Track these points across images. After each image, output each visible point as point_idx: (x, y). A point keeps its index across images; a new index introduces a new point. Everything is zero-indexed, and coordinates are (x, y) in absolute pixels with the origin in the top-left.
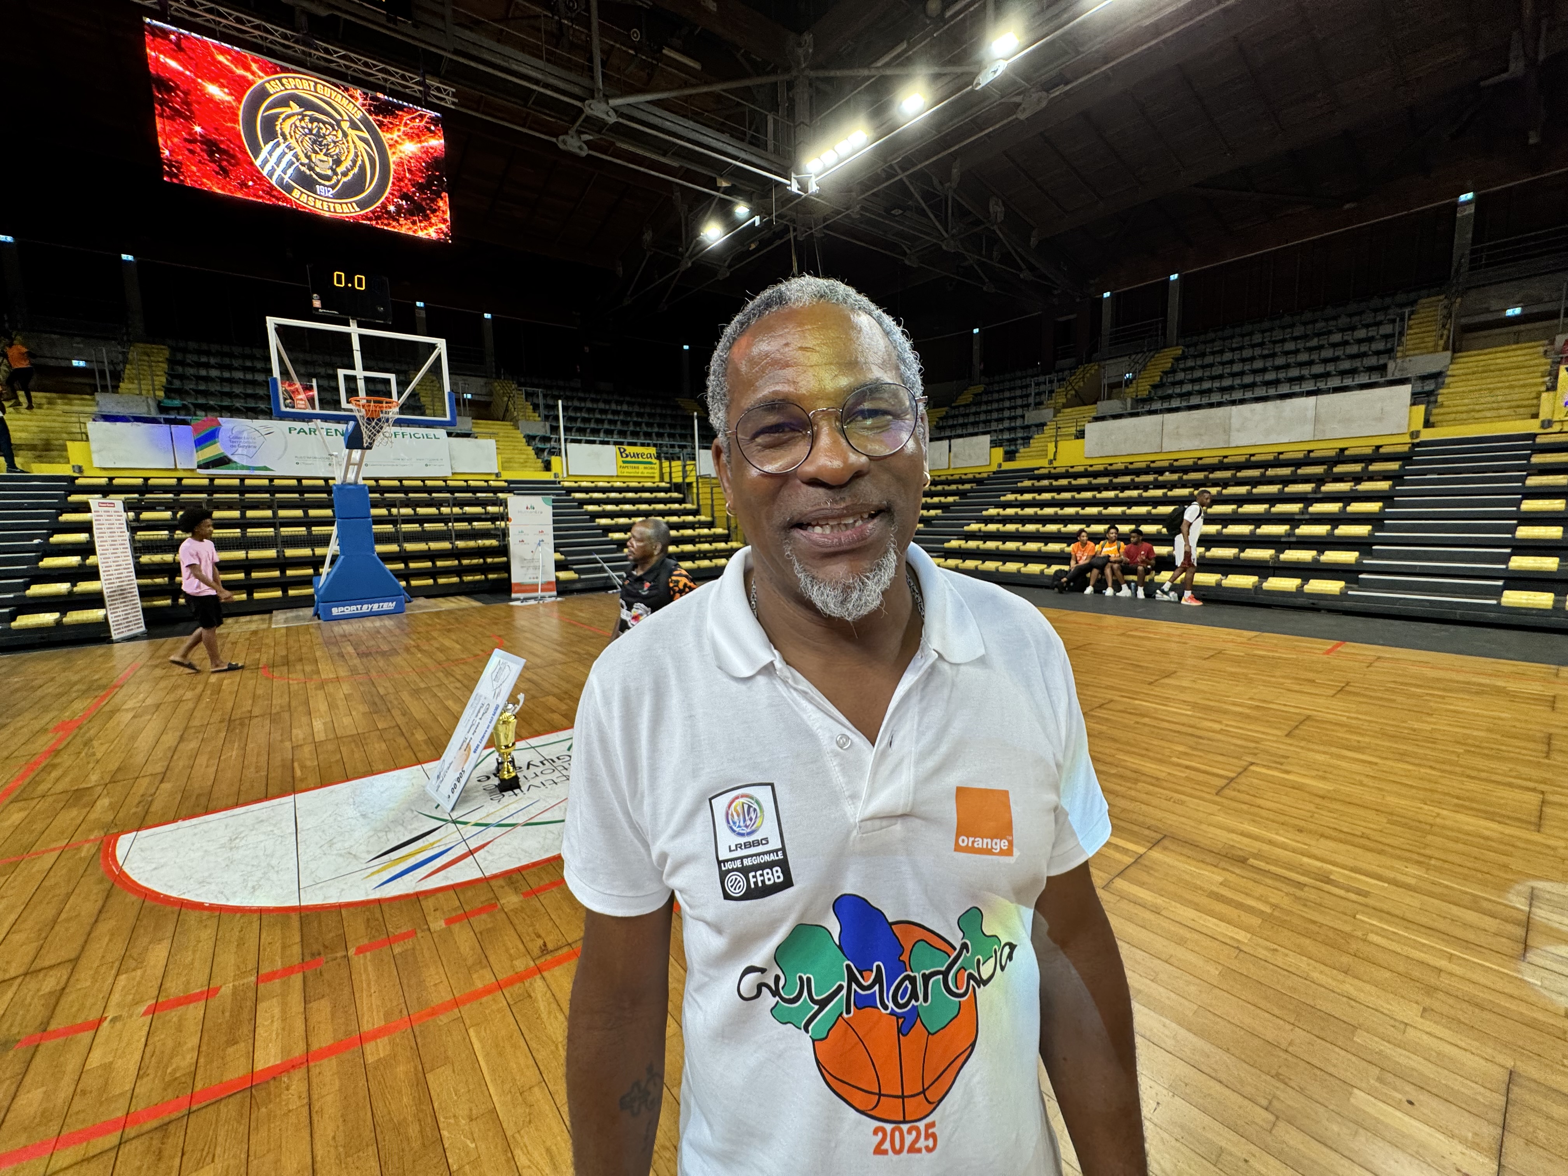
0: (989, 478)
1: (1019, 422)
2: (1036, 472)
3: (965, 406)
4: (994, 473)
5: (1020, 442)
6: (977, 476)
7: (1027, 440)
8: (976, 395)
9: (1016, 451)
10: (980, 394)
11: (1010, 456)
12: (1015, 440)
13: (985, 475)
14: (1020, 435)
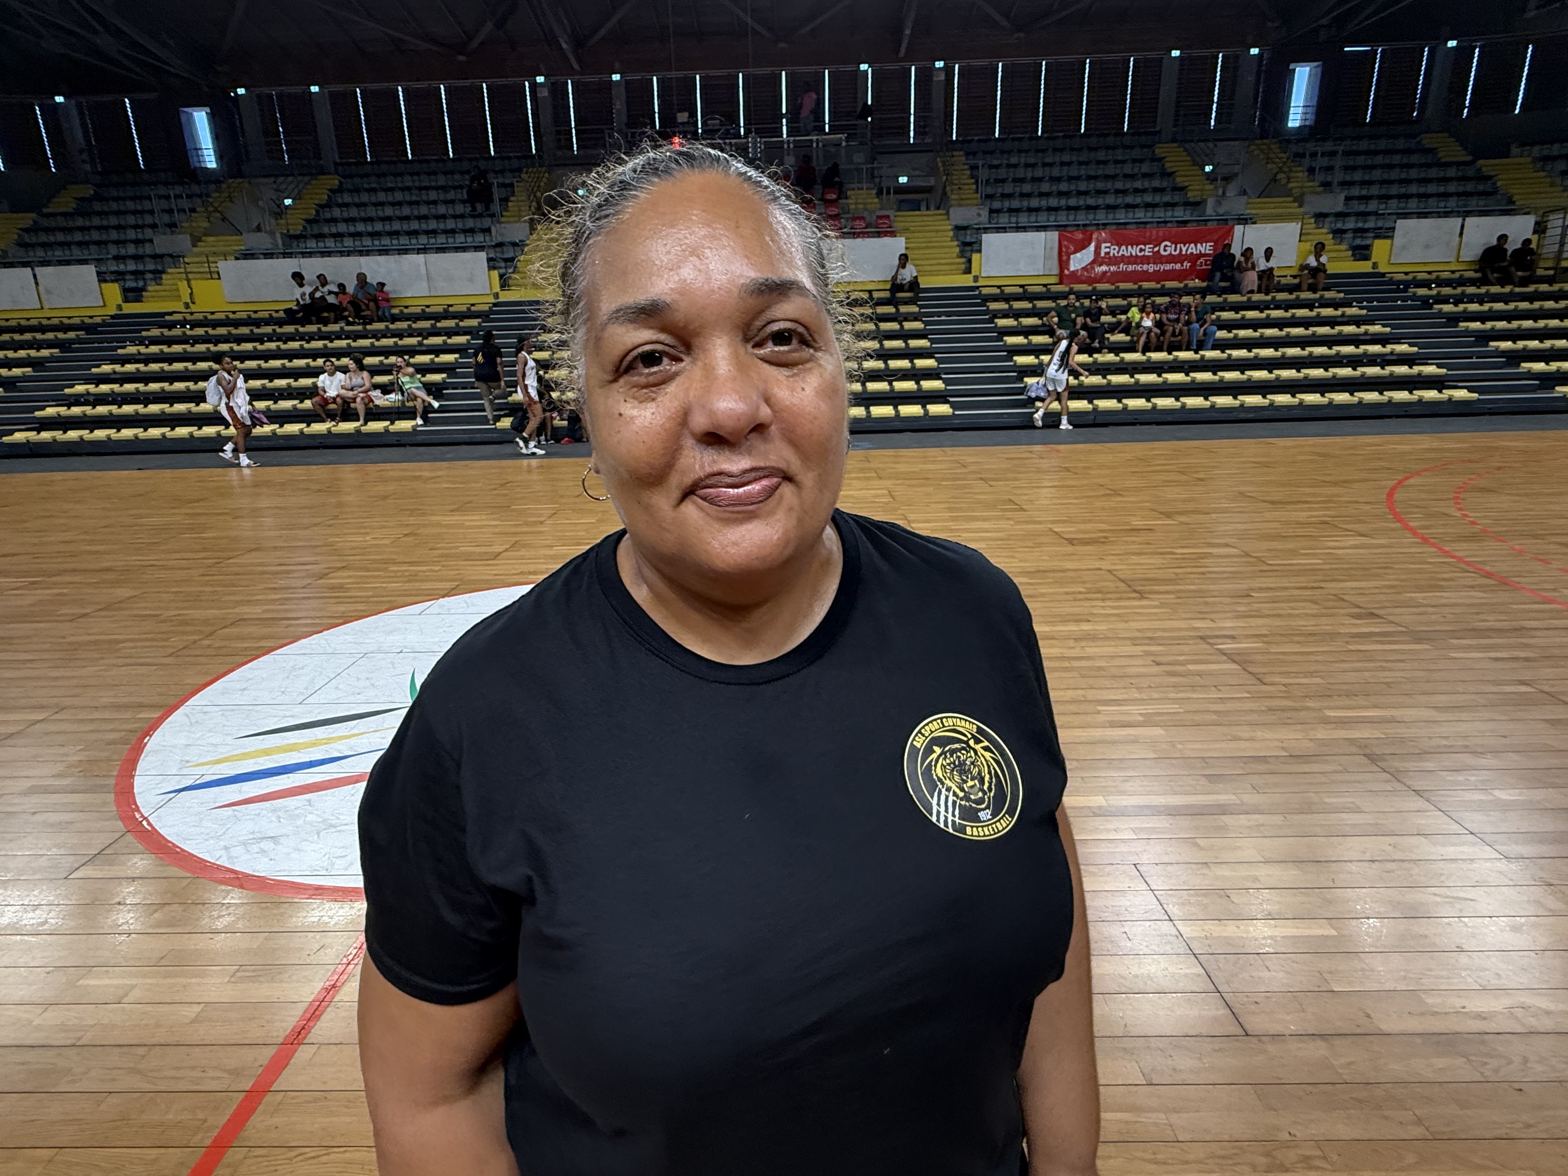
0: (104, 324)
1: (148, 249)
2: (167, 318)
3: (64, 214)
4: (113, 317)
5: (149, 276)
6: (88, 321)
7: (158, 274)
8: (82, 199)
9: (143, 289)
10: (89, 200)
11: (133, 294)
12: (142, 273)
13: (98, 320)
14: (151, 267)
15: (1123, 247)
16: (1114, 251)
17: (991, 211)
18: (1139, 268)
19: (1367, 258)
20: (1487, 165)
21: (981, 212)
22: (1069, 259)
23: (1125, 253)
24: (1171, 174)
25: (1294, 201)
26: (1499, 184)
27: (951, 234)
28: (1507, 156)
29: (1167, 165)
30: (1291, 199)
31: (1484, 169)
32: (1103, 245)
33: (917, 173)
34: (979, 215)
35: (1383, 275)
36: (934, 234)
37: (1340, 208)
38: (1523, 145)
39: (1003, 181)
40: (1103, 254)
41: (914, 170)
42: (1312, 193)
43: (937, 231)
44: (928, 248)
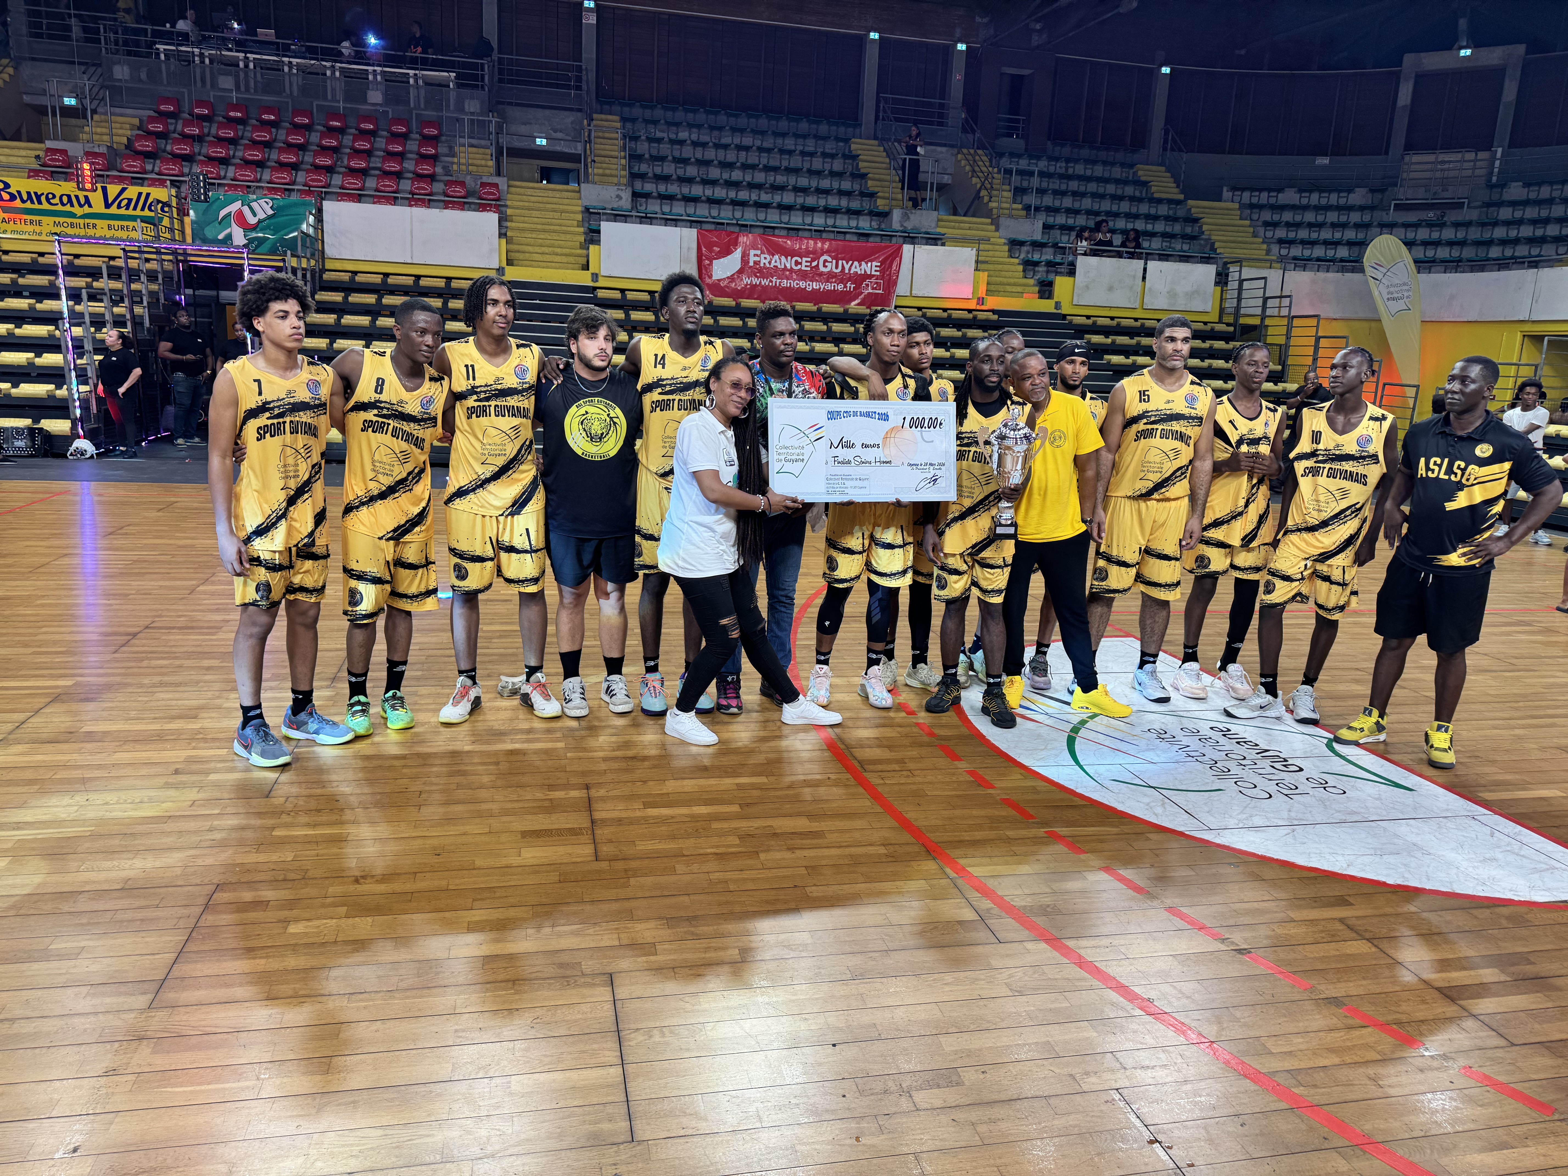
15: (776, 257)
16: (765, 260)
17: (635, 195)
18: (794, 284)
19: (1050, 296)
20: (1196, 206)
21: (623, 194)
22: (711, 264)
23: (778, 264)
24: (864, 176)
25: (992, 224)
26: (1205, 228)
27: (579, 217)
28: (1219, 199)
29: (861, 165)
30: (989, 221)
31: (1193, 210)
32: (752, 252)
33: (559, 135)
34: (619, 197)
35: (1064, 317)
36: (557, 215)
37: (1038, 236)
38: (1234, 189)
39: (663, 159)
40: (751, 264)
41: (555, 131)
42: (1011, 216)
43: (562, 212)
44: (544, 231)
